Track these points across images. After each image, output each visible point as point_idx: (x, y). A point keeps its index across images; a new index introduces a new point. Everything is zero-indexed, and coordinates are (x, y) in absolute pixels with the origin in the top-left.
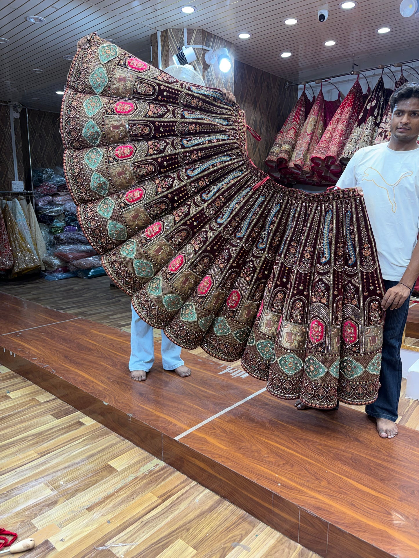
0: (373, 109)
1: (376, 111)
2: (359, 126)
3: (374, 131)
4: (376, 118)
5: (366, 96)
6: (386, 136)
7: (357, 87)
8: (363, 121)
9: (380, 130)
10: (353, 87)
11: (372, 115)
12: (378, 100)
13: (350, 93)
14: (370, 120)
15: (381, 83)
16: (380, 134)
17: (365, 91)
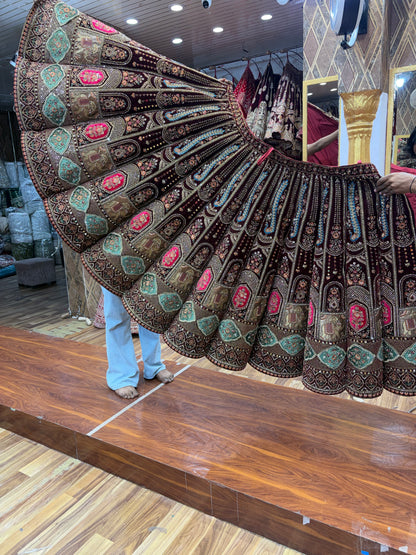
0: (264, 93)
1: (267, 96)
2: (253, 110)
3: (267, 115)
4: (268, 102)
5: (258, 81)
6: (278, 120)
7: (248, 73)
8: (255, 106)
9: (272, 114)
10: (245, 73)
11: (264, 100)
12: (268, 86)
13: (242, 79)
14: (263, 104)
15: (269, 69)
16: (273, 118)
17: (256, 77)
